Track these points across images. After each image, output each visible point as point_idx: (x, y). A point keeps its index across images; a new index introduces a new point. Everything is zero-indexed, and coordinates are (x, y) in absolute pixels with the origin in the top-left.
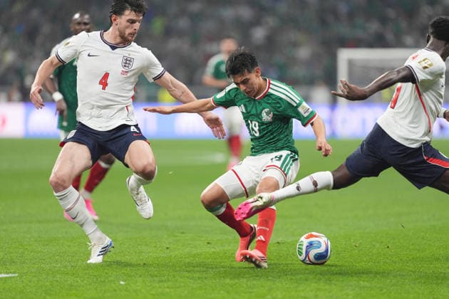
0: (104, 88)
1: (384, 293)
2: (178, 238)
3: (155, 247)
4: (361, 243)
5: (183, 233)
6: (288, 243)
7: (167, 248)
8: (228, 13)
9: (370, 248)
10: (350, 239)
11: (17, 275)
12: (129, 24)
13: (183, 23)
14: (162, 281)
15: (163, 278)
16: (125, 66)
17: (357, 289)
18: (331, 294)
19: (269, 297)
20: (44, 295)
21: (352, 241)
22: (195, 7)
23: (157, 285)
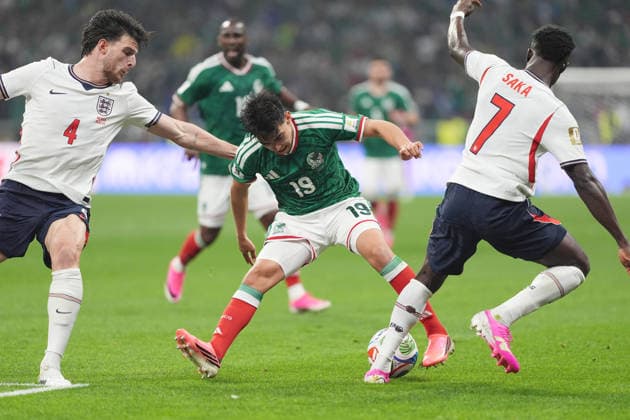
0: (70, 142)
1: (602, 413)
2: (313, 334)
3: (280, 346)
4: (570, 343)
5: (319, 327)
6: (467, 341)
7: (298, 348)
8: (384, 18)
9: (584, 349)
10: (554, 336)
11: (87, 385)
12: (124, 55)
13: (321, 32)
14: (290, 395)
15: (292, 391)
16: (101, 111)
17: (565, 407)
18: (527, 414)
19: (440, 417)
20: (125, 413)
21: (558, 338)
22: (338, 10)
23: (283, 400)
